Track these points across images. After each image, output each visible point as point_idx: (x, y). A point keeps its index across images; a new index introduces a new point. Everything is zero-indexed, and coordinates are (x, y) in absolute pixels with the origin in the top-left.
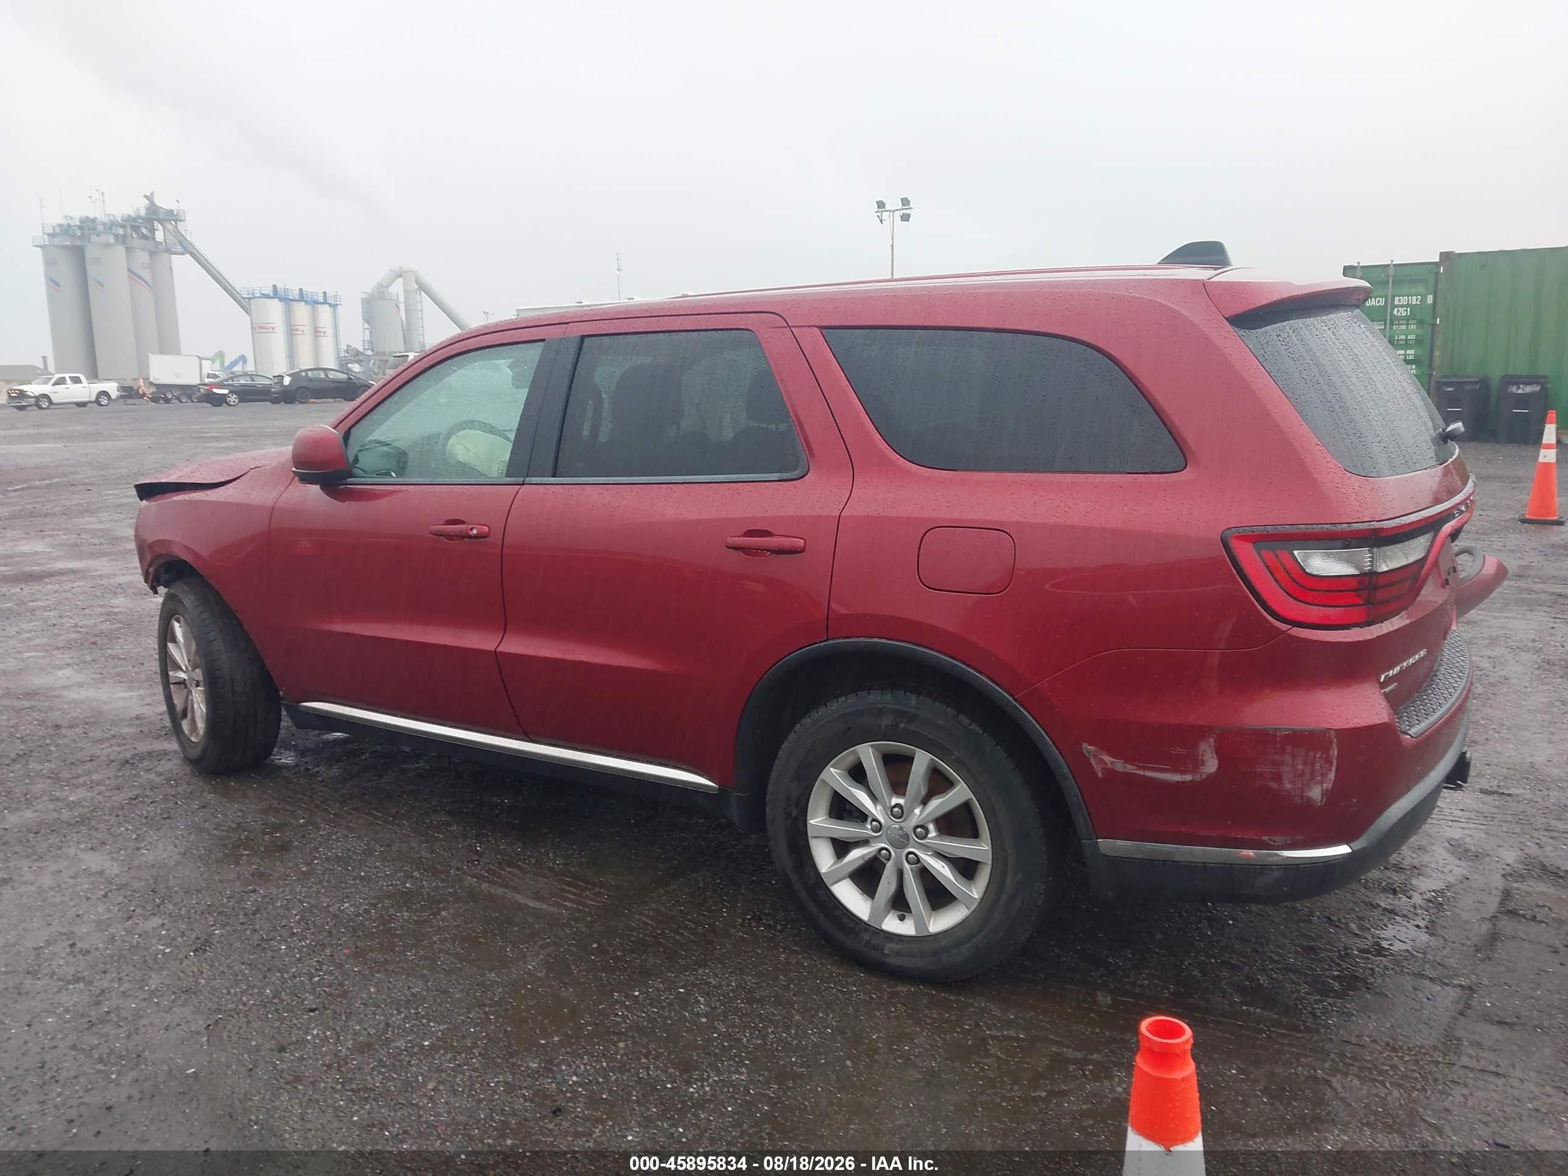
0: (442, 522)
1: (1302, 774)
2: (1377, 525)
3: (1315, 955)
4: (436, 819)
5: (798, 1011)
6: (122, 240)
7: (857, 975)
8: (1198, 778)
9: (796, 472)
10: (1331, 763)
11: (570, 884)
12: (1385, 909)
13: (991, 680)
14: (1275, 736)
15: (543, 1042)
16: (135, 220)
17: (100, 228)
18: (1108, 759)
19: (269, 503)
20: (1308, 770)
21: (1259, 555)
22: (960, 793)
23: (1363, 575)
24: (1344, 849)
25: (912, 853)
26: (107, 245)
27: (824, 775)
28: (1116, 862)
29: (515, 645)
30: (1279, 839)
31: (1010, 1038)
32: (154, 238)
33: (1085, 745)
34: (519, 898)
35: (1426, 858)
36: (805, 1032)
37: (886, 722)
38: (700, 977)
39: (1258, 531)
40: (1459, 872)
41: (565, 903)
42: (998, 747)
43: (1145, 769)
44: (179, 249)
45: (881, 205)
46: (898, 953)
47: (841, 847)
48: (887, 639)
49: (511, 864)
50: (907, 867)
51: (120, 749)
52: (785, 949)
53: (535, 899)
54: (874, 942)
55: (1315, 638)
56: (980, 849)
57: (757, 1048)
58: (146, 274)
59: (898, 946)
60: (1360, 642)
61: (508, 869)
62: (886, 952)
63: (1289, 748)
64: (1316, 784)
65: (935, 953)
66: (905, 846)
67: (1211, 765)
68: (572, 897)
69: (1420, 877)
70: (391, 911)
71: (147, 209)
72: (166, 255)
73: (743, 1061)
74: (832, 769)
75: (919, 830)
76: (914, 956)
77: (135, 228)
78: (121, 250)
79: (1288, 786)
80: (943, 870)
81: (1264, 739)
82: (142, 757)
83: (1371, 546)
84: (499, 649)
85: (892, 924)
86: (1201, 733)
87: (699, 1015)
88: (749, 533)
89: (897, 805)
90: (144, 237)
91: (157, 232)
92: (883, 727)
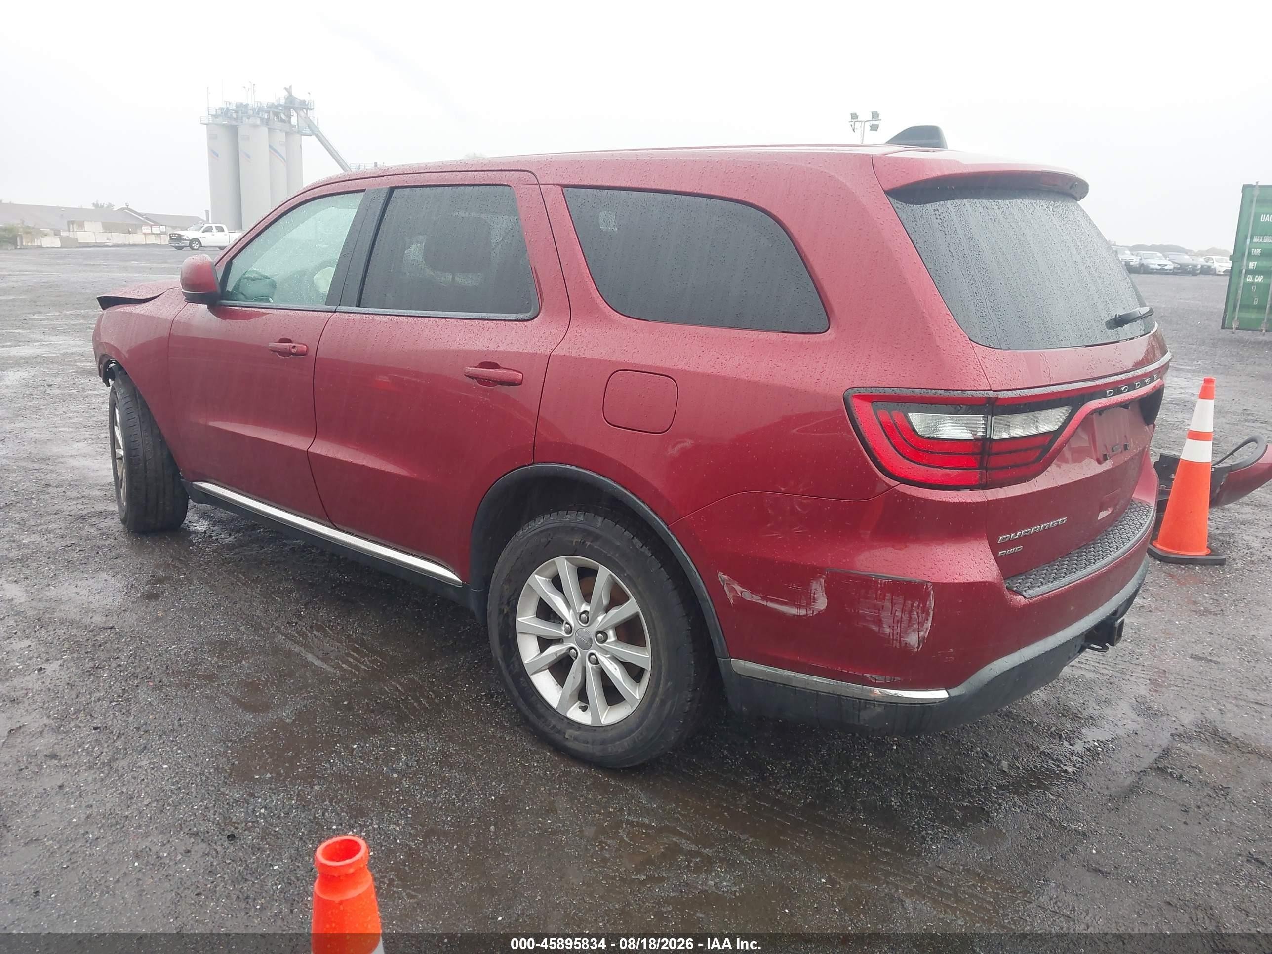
0: (277, 340)
1: (900, 621)
2: (991, 394)
3: (956, 786)
4: (284, 585)
5: (477, 778)
6: (267, 122)
7: (544, 753)
8: (810, 613)
9: (528, 314)
10: (928, 614)
11: (356, 650)
12: (1043, 752)
13: (652, 509)
14: (876, 582)
15: (257, 777)
16: (277, 107)
17: (251, 112)
18: (738, 588)
19: (170, 318)
20: (905, 617)
21: (876, 415)
22: (631, 608)
23: (976, 440)
24: (942, 694)
25: (592, 654)
26: (255, 126)
27: (530, 581)
28: (748, 682)
29: (322, 448)
30: (879, 678)
31: (643, 825)
32: (290, 122)
33: (721, 574)
34: (310, 658)
35: (1108, 711)
36: (472, 797)
37: (576, 539)
38: (414, 739)
39: (875, 392)
40: (1131, 726)
41: (343, 665)
42: (662, 569)
43: (768, 600)
44: (308, 131)
45: (854, 116)
46: (576, 739)
47: (544, 643)
48: (577, 467)
49: (320, 628)
50: (589, 665)
51: (82, 506)
52: (497, 724)
53: (322, 660)
54: (559, 727)
55: (920, 495)
56: (642, 657)
57: (426, 804)
58: (282, 150)
59: (577, 733)
60: (967, 503)
61: (315, 632)
62: (567, 736)
63: (888, 595)
64: (913, 631)
65: (604, 742)
66: (589, 648)
67: (821, 603)
68: (352, 660)
69: (1093, 727)
70: (206, 656)
71: (286, 99)
72: (298, 136)
73: (407, 814)
74: (537, 576)
75: (600, 635)
76: (587, 743)
77: (276, 114)
78: (265, 130)
79: (888, 630)
80: (616, 672)
81: (867, 583)
82: (93, 515)
83: (986, 414)
84: (310, 450)
85: (575, 714)
86: (814, 572)
87: (394, 770)
88: (484, 365)
89: (585, 612)
90: (283, 121)
91: (292, 118)
92: (574, 544)
